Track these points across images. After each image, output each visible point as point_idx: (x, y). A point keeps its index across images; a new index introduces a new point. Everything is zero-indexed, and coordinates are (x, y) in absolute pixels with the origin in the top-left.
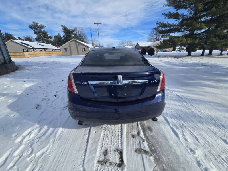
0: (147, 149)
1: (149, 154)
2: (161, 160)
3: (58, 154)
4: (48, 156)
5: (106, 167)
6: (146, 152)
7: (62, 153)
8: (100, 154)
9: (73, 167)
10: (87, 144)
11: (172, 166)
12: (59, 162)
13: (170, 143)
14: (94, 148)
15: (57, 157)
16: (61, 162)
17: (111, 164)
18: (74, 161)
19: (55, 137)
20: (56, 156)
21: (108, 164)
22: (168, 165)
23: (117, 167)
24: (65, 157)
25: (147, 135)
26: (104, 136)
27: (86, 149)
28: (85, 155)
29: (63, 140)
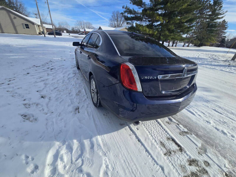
0: (186, 130)
1: (190, 133)
2: (199, 135)
3: (124, 165)
4: (116, 172)
5: (174, 156)
6: (186, 133)
7: (126, 161)
8: (160, 148)
9: (150, 169)
10: (141, 143)
11: (207, 136)
12: (133, 172)
13: (194, 121)
14: (150, 144)
15: (125, 168)
16: (135, 170)
18: (145, 164)
19: (101, 148)
20: (123, 168)
21: (173, 153)
22: (205, 136)
23: (181, 153)
24: (133, 164)
25: (176, 119)
26: (148, 130)
27: (145, 148)
28: (150, 154)
29: (114, 149)
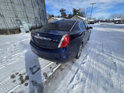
0: (48, 76)
1: (47, 78)
2: (47, 84)
5: (29, 71)
11: (48, 89)
13: (61, 82)
17: (32, 71)
22: (47, 88)
23: (32, 73)
25: (56, 71)
